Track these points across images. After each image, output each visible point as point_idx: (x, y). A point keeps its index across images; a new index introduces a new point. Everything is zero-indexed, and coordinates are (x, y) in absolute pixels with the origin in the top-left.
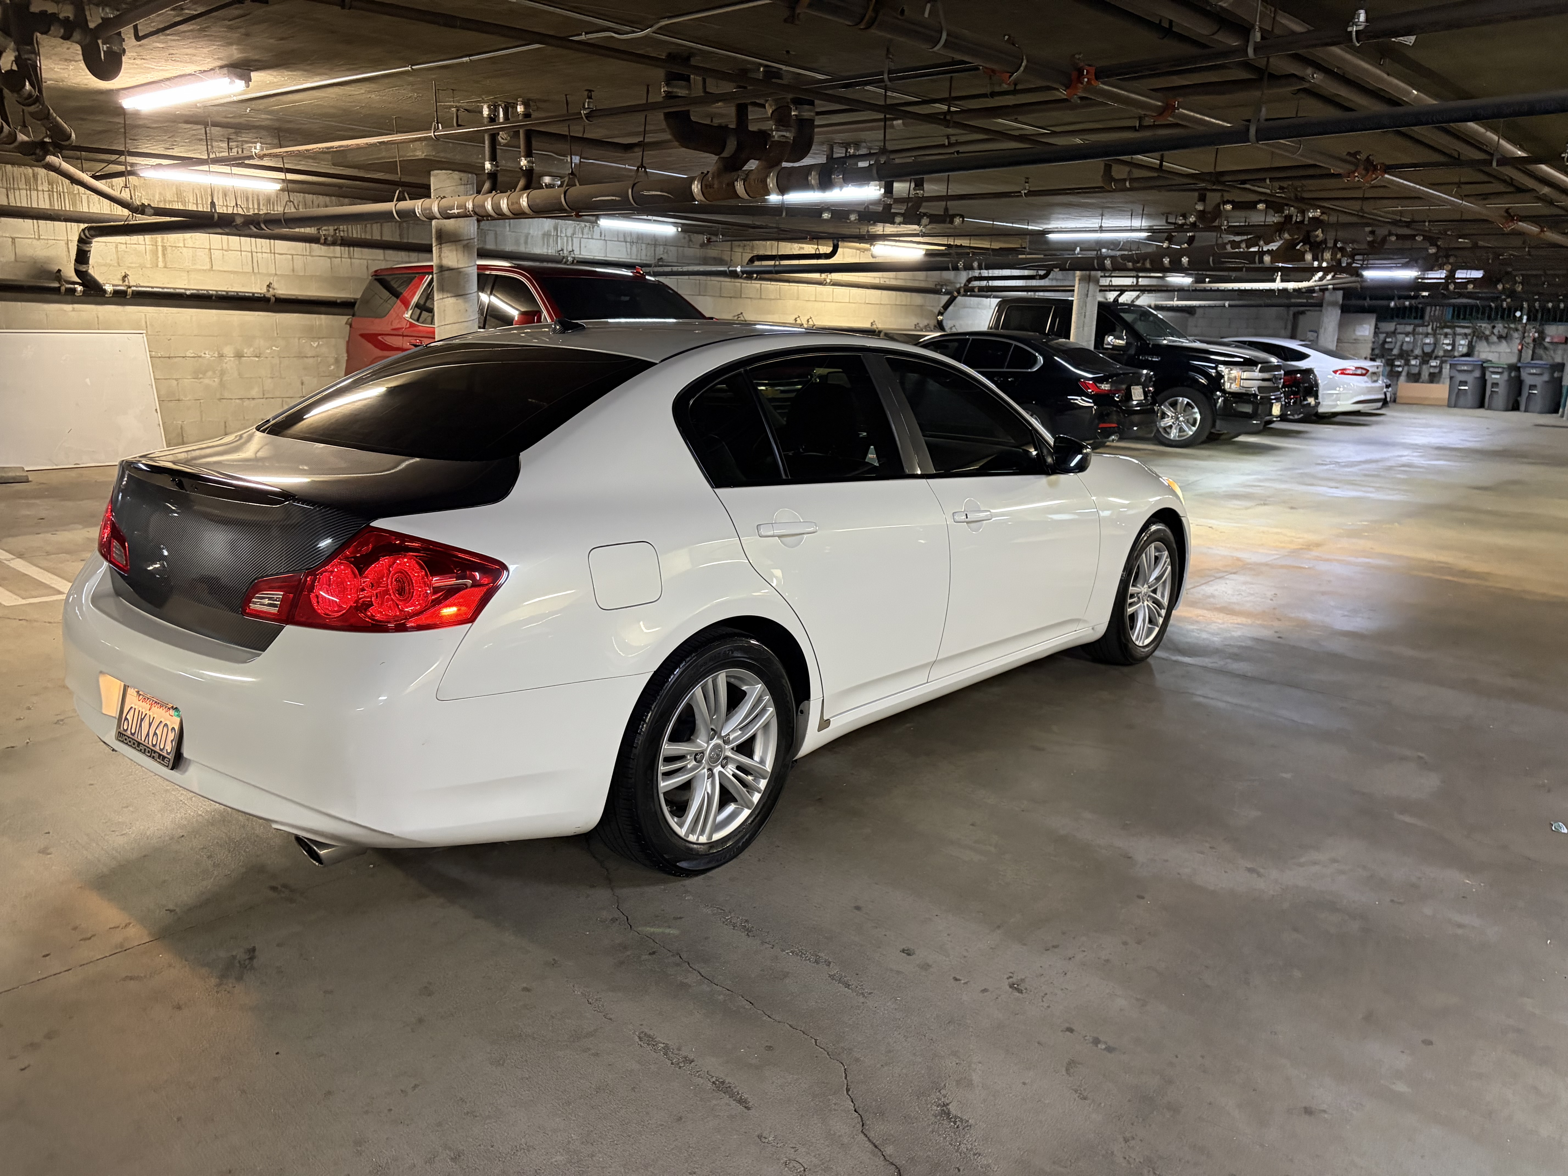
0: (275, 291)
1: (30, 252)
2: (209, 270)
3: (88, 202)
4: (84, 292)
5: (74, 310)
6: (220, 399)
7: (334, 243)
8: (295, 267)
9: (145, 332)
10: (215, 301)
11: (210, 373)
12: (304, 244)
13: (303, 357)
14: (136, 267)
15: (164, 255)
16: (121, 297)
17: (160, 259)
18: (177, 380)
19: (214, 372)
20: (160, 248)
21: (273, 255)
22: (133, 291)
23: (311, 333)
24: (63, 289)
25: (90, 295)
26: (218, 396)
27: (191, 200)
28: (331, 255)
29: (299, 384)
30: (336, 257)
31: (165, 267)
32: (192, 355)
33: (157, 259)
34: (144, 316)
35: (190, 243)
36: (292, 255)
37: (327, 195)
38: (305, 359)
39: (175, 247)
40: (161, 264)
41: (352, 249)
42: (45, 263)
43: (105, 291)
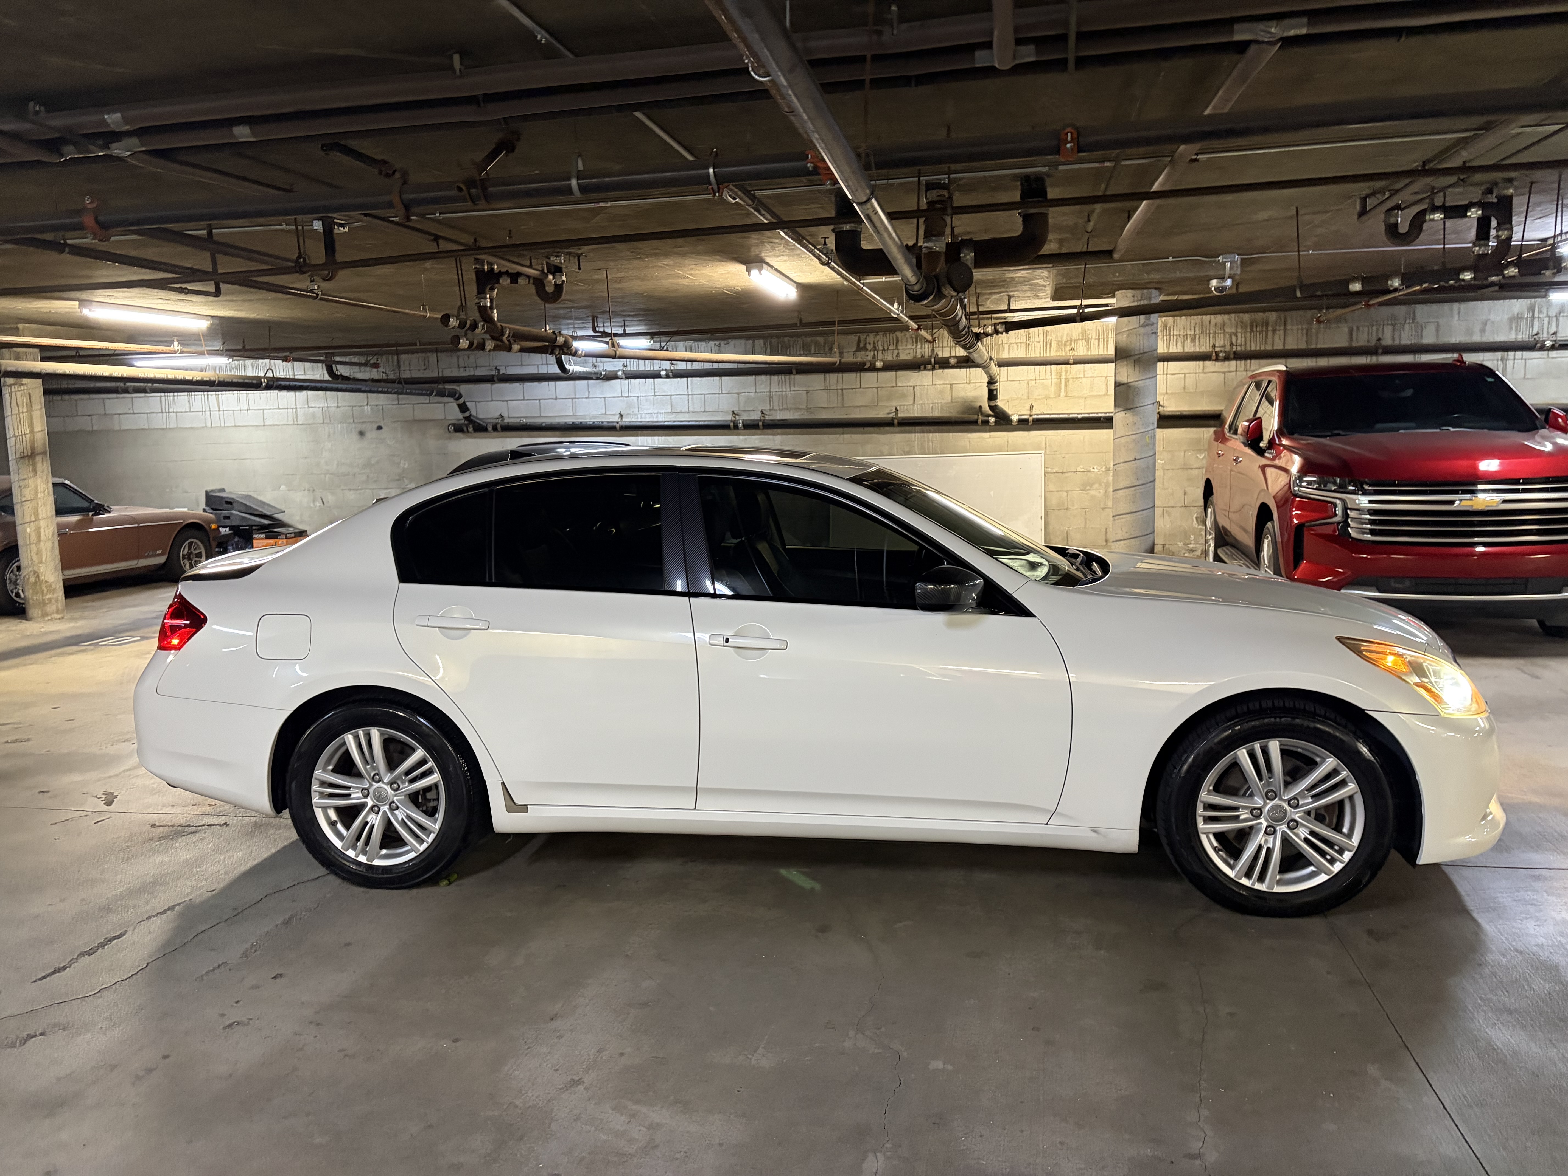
0: (1165, 409)
1: (962, 394)
2: (1104, 395)
3: (1009, 349)
4: (996, 422)
5: (990, 437)
6: (1103, 509)
7: (1227, 358)
8: (1187, 384)
9: (1043, 452)
10: (1103, 422)
11: (1096, 486)
12: (1198, 362)
13: (1187, 469)
14: (1042, 399)
15: (1066, 385)
16: (1024, 424)
17: (1063, 390)
18: (1067, 492)
19: (1100, 485)
20: (1063, 381)
21: (1165, 376)
22: (1033, 419)
23: (1195, 446)
24: (980, 421)
25: (1001, 424)
26: (1102, 506)
27: (1094, 337)
28: (1226, 370)
29: (1181, 495)
30: (1230, 372)
31: (1066, 396)
32: (1083, 470)
33: (1060, 390)
34: (1044, 439)
35: (1089, 374)
36: (1185, 374)
37: (1224, 313)
38: (1191, 471)
39: (1077, 378)
40: (1063, 394)
41: (1248, 361)
42: (972, 402)
43: (1011, 421)
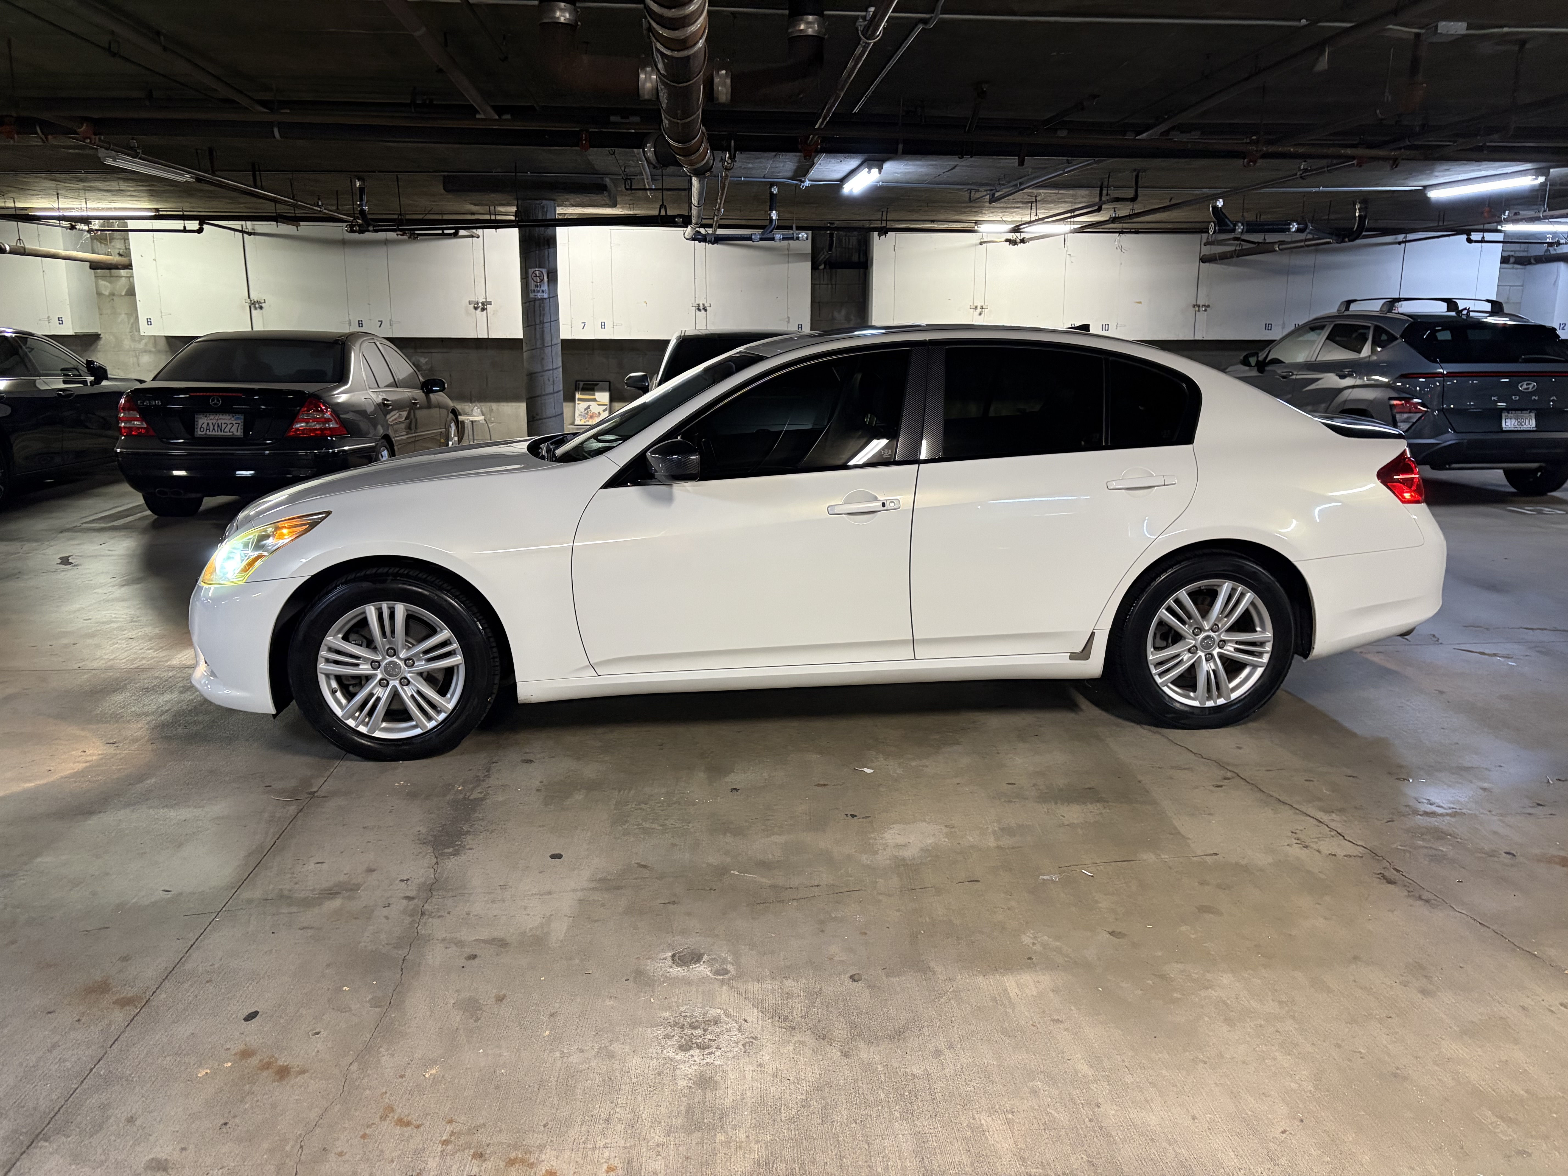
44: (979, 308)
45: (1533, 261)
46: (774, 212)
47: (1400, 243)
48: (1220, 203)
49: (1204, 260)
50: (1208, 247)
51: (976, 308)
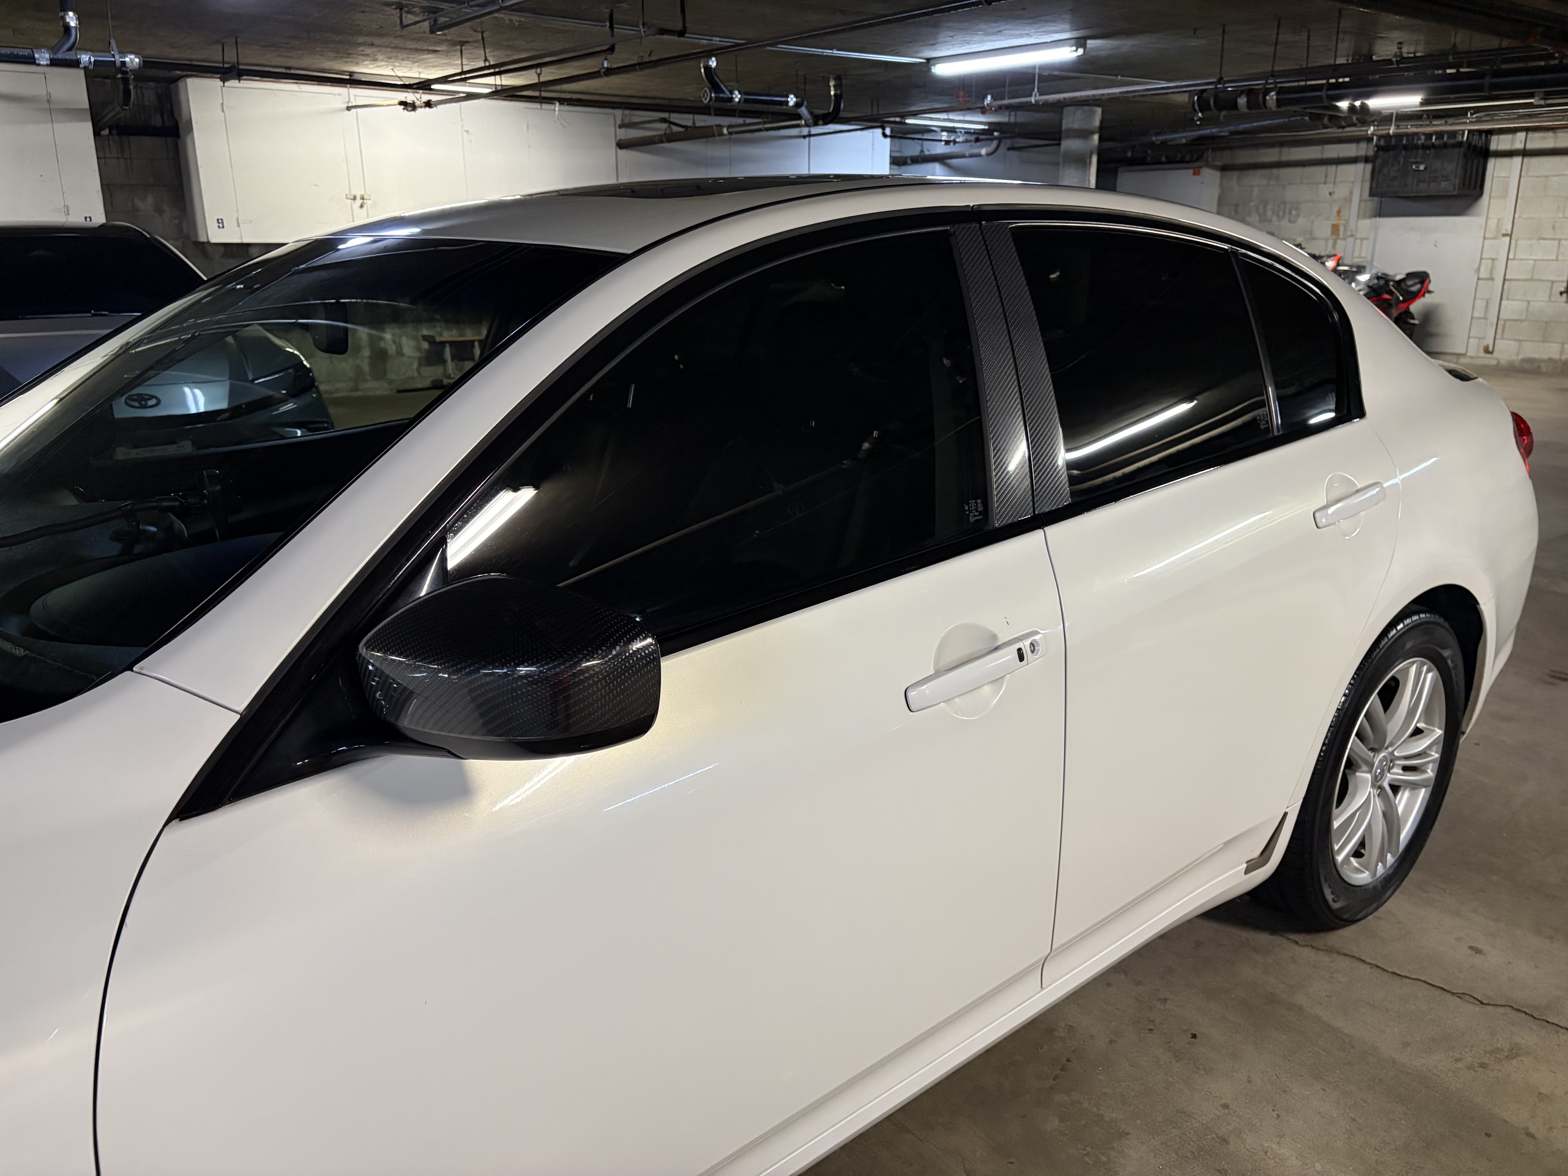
44: (358, 197)
45: (909, 161)
46: (71, 14)
47: (804, 137)
48: (713, 63)
49: (622, 145)
50: (623, 130)
51: (355, 198)
